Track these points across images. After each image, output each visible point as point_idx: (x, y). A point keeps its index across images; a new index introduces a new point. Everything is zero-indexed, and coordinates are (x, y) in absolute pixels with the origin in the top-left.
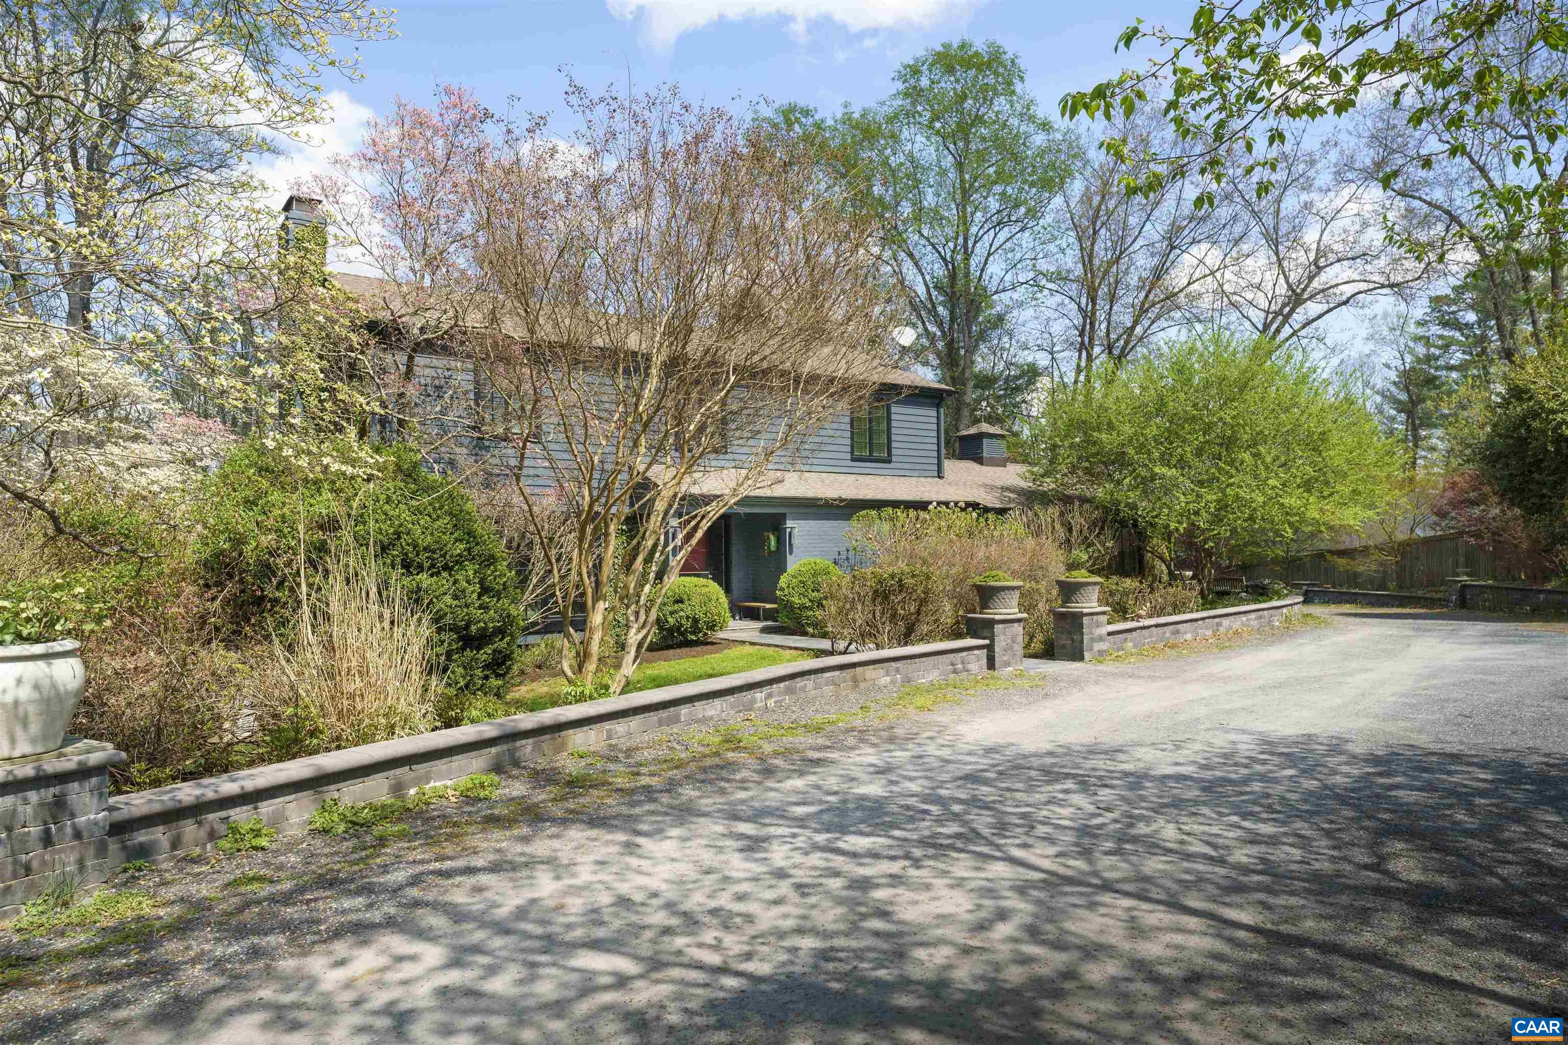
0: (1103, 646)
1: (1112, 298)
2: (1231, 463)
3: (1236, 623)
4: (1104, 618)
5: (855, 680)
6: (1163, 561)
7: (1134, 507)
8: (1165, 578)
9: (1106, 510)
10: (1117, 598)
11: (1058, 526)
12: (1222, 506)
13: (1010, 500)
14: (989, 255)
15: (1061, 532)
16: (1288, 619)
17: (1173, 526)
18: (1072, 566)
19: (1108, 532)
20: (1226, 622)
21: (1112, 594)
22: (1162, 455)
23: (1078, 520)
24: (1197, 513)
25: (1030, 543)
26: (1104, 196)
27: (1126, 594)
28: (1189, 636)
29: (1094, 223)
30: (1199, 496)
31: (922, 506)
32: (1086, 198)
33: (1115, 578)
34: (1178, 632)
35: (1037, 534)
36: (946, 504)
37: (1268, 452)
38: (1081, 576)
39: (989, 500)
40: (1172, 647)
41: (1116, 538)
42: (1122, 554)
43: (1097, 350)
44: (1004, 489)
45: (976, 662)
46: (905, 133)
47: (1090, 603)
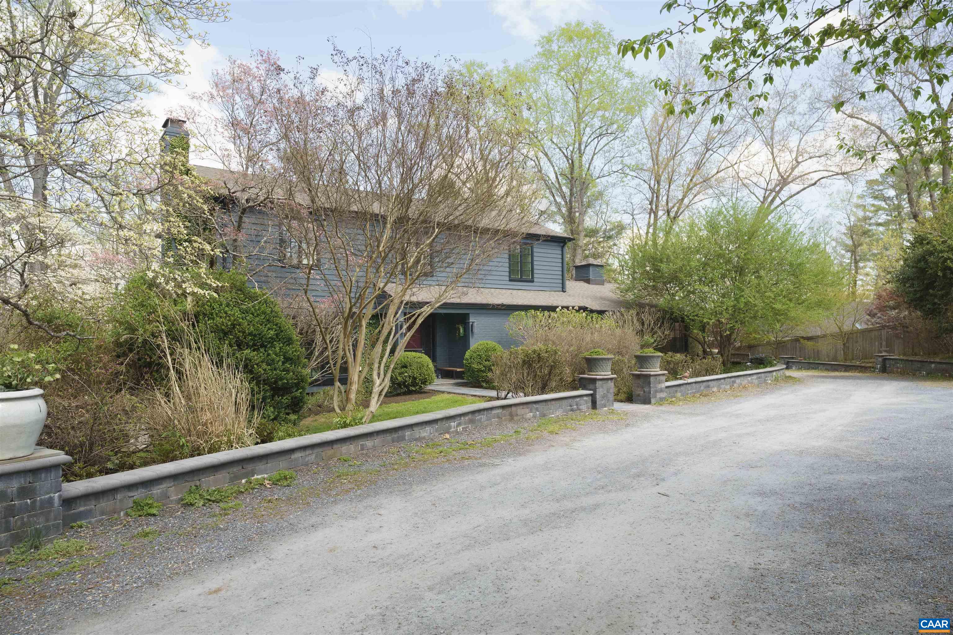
0: (663, 395)
1: (670, 181)
2: (743, 283)
3: (744, 381)
4: (664, 378)
5: (511, 415)
6: (700, 343)
7: (681, 310)
8: (701, 354)
9: (665, 312)
10: (671, 366)
11: (635, 321)
12: (737, 309)
13: (607, 306)
14: (594, 154)
15: (637, 325)
16: (777, 380)
17: (706, 321)
18: (644, 346)
19: (666, 325)
20: (738, 381)
21: (669, 363)
22: (701, 277)
23: (648, 318)
24: (721, 313)
25: (618, 332)
26: (666, 118)
27: (677, 363)
28: (715, 389)
29: (659, 134)
30: (723, 303)
31: (552, 309)
32: (655, 119)
33: (670, 353)
34: (708, 387)
35: (623, 326)
36: (567, 308)
38: (649, 352)
39: (595, 306)
40: (705, 396)
41: (672, 329)
42: (675, 339)
43: (660, 213)
44: (602, 298)
45: (585, 405)
46: (543, 79)
47: (655, 369)
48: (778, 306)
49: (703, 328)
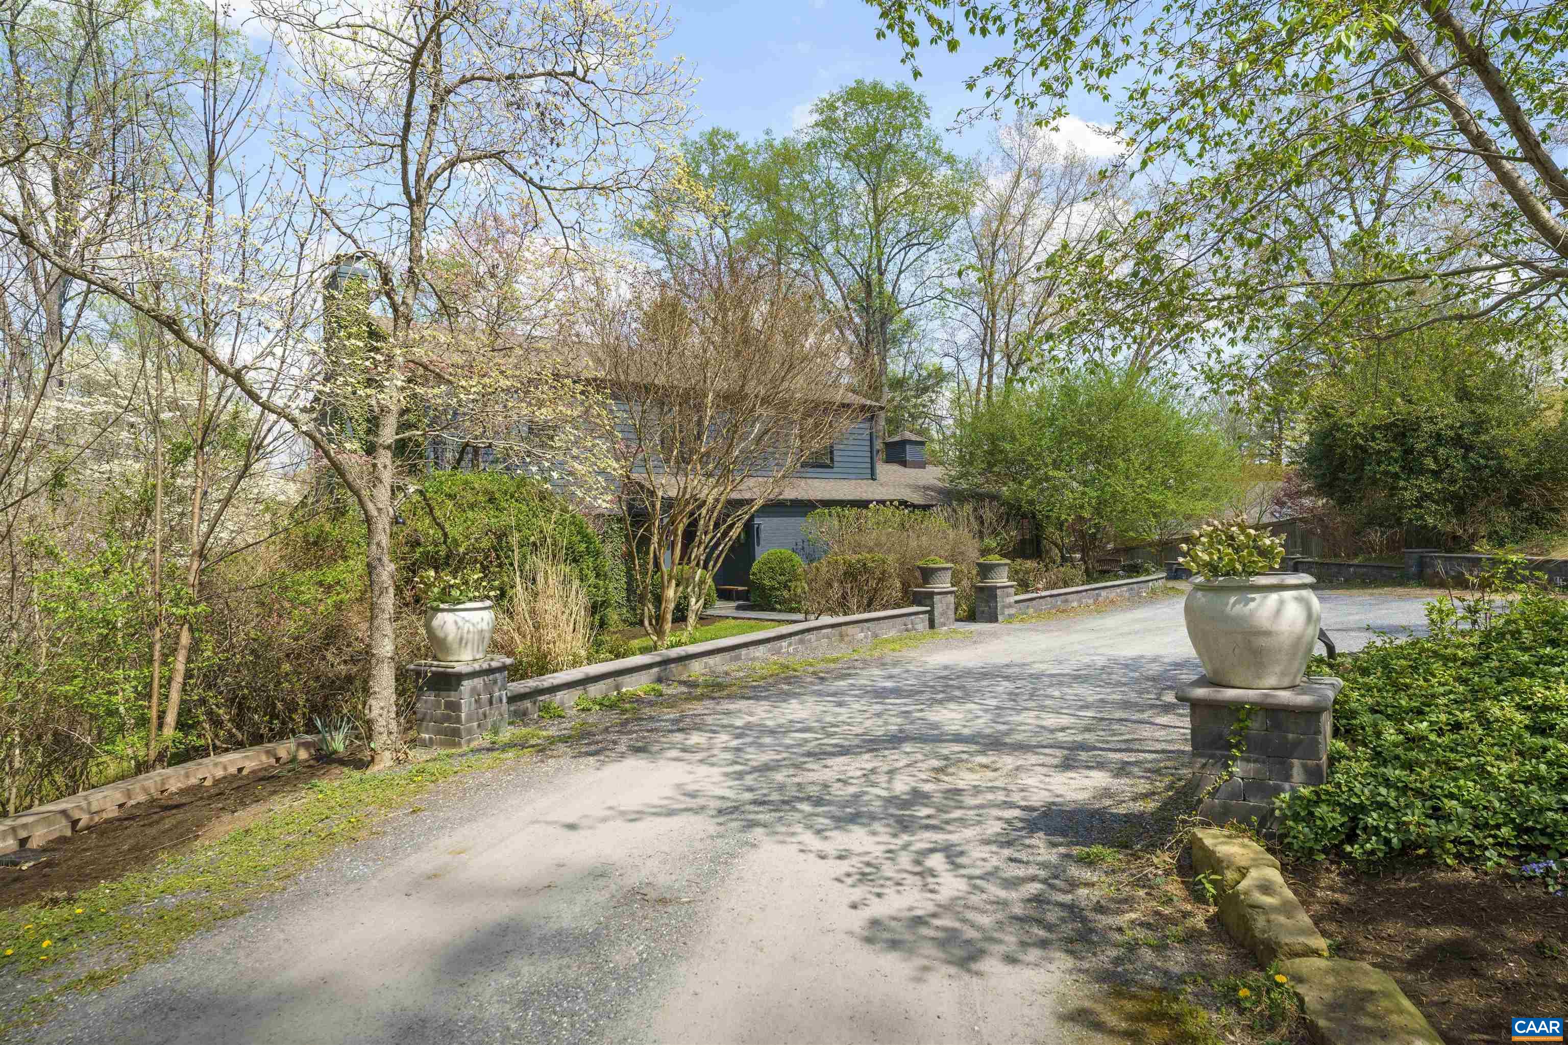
0: (1012, 611)
1: (1011, 312)
2: (1109, 467)
3: (1112, 594)
4: (1012, 590)
5: (841, 635)
6: (1056, 545)
7: (1031, 502)
8: (1059, 560)
9: (1011, 506)
10: (1021, 575)
11: (972, 519)
12: (1101, 502)
13: (932, 498)
14: (900, 272)
15: (975, 526)
16: (1153, 591)
17: (1063, 517)
18: (985, 552)
19: (1013, 523)
20: (1104, 593)
21: (1017, 572)
22: (1055, 461)
23: (988, 514)
24: (1082, 507)
25: (951, 534)
26: (1001, 220)
27: (1027, 572)
28: (1075, 604)
29: (993, 244)
30: (1084, 493)
31: (863, 504)
32: (985, 221)
33: (1019, 561)
34: (1066, 601)
35: (955, 526)
36: (883, 502)
37: (1137, 458)
38: (994, 559)
39: (916, 498)
40: (1063, 611)
41: (1018, 528)
42: (1023, 542)
43: (997, 357)
44: (926, 488)
45: (921, 623)
46: (822, 161)
47: (1001, 579)
48: (1153, 496)
49: (1060, 525)
